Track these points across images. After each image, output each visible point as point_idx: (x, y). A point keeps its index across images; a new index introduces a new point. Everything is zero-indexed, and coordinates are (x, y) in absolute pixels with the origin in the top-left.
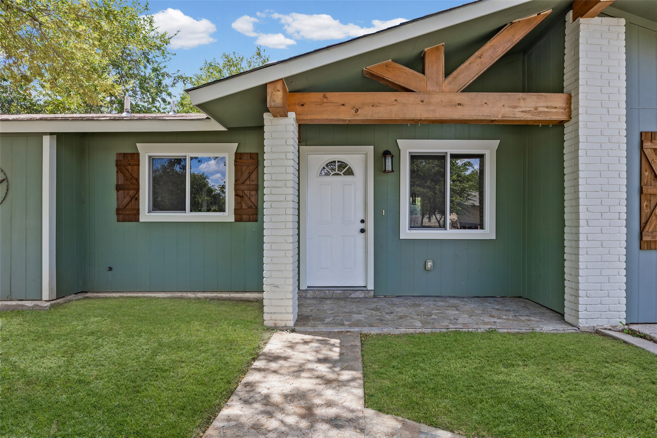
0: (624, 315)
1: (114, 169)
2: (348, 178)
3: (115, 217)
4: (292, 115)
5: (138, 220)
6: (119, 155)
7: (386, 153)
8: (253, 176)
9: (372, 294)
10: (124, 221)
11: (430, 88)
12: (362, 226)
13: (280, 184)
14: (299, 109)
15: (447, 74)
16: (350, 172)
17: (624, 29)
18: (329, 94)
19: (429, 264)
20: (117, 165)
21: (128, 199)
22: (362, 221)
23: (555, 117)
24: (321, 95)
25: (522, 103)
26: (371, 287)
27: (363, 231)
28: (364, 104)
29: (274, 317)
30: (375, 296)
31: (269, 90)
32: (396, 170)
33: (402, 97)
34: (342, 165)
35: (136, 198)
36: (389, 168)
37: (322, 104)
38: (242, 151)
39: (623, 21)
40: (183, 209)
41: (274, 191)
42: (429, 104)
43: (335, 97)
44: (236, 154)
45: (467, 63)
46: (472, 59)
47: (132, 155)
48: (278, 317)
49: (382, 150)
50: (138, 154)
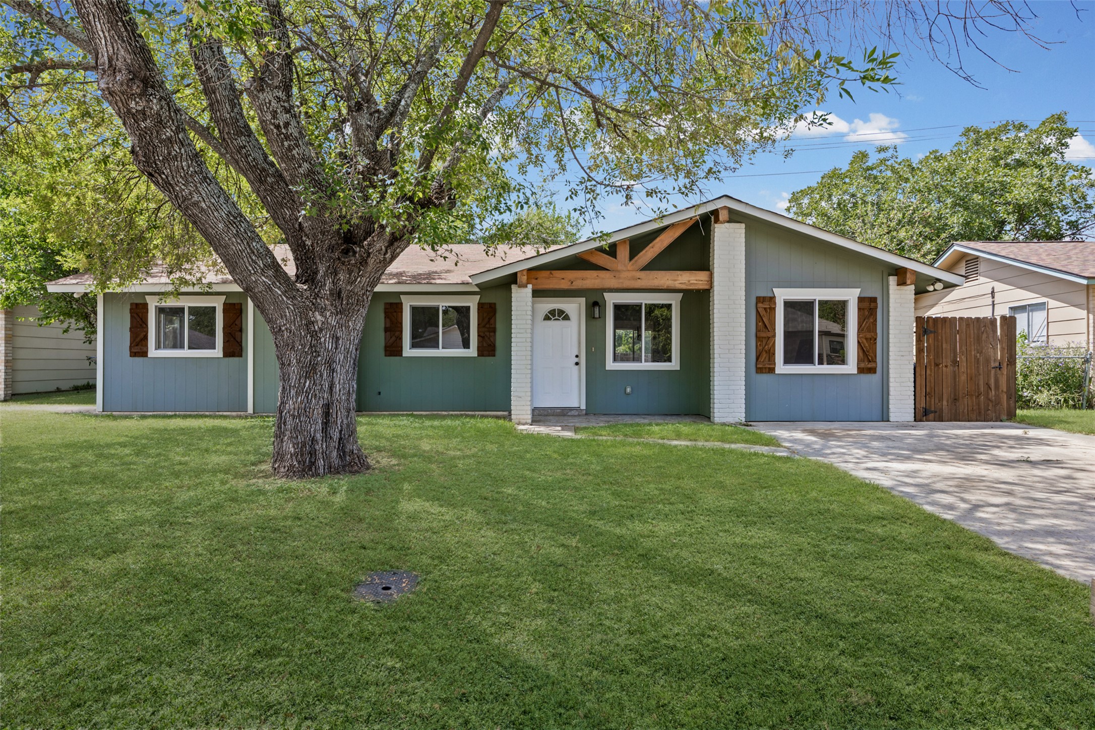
0: (744, 415)
1: (382, 316)
2: (566, 322)
3: (382, 352)
4: (530, 286)
5: (401, 355)
6: (386, 304)
7: (595, 304)
8: (492, 321)
9: (584, 412)
10: (391, 355)
11: (620, 267)
12: (576, 360)
13: (522, 331)
14: (534, 281)
15: (631, 258)
16: (567, 318)
17: (744, 231)
18: (553, 272)
19: (628, 390)
20: (385, 313)
21: (394, 338)
22: (577, 356)
23: (701, 287)
24: (548, 272)
25: (680, 278)
26: (583, 407)
27: (577, 364)
28: (577, 279)
29: (518, 417)
30: (586, 414)
31: (519, 275)
32: (603, 316)
33: (602, 274)
34: (561, 312)
35: (400, 338)
36: (597, 315)
37: (549, 278)
38: (483, 301)
39: (743, 226)
40: (438, 347)
41: (519, 335)
42: (619, 278)
43: (558, 274)
44: (479, 304)
45: (644, 251)
46: (647, 248)
47: (397, 304)
48: (521, 417)
49: (592, 301)
50: (402, 304)
